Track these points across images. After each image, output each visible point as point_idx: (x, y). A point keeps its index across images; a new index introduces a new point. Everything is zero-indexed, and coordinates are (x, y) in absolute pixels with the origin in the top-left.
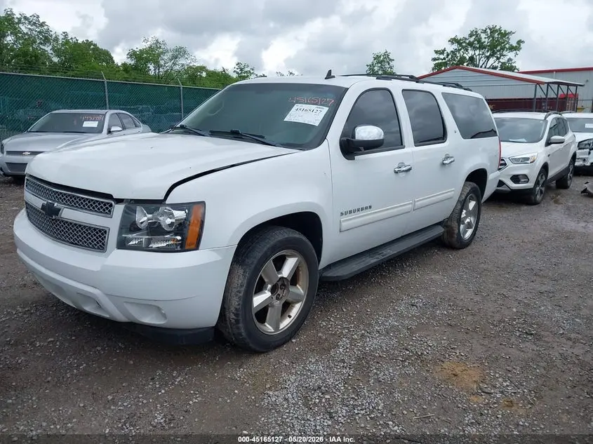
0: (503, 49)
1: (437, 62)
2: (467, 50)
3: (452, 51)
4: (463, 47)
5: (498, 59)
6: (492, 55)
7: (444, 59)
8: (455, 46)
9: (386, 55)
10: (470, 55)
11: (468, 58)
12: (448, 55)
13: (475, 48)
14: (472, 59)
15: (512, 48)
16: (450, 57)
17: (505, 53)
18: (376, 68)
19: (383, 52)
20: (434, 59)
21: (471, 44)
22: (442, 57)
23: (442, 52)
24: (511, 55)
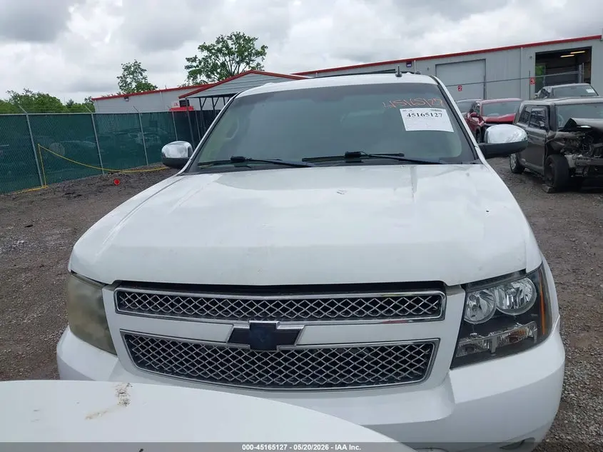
0: (250, 54)
1: (191, 69)
2: (218, 57)
3: (203, 59)
4: (213, 54)
5: (248, 64)
6: (242, 61)
7: (197, 66)
8: (206, 53)
9: (137, 65)
10: (221, 62)
11: (219, 64)
12: (200, 62)
13: (225, 55)
14: (223, 65)
15: (259, 54)
16: (202, 64)
17: (253, 58)
18: (129, 80)
19: (132, 62)
20: (188, 67)
21: (220, 51)
22: (194, 64)
23: (194, 59)
24: (258, 60)
